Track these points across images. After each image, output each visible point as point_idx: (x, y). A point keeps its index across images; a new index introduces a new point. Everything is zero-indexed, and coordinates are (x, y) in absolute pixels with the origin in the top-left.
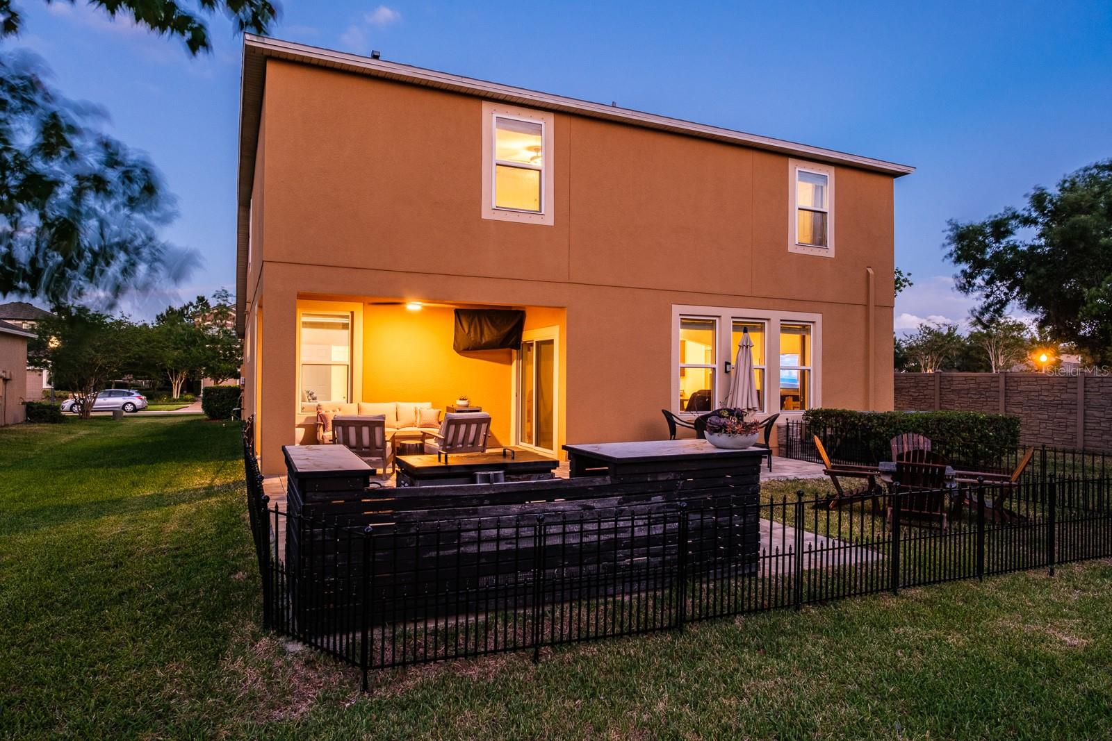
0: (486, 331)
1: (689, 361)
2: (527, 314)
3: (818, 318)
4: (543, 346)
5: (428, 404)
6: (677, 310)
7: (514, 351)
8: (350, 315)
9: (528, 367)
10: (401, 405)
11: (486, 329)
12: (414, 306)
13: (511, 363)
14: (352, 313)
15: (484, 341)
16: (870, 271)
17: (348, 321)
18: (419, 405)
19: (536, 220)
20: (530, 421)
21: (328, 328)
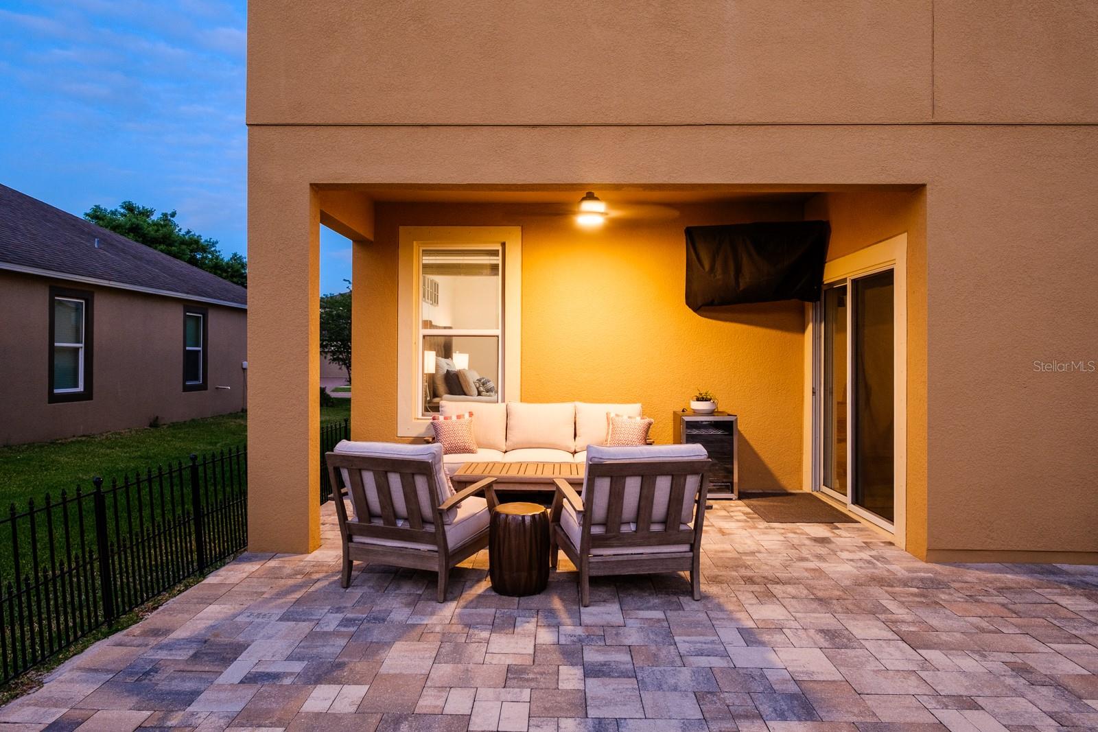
0: (747, 269)
2: (834, 226)
4: (869, 293)
5: (635, 408)
7: (809, 307)
8: (500, 248)
9: (836, 338)
10: (583, 407)
11: (745, 261)
13: (802, 330)
14: (503, 245)
15: (742, 286)
17: (497, 260)
18: (614, 409)
20: (843, 440)
21: (466, 274)
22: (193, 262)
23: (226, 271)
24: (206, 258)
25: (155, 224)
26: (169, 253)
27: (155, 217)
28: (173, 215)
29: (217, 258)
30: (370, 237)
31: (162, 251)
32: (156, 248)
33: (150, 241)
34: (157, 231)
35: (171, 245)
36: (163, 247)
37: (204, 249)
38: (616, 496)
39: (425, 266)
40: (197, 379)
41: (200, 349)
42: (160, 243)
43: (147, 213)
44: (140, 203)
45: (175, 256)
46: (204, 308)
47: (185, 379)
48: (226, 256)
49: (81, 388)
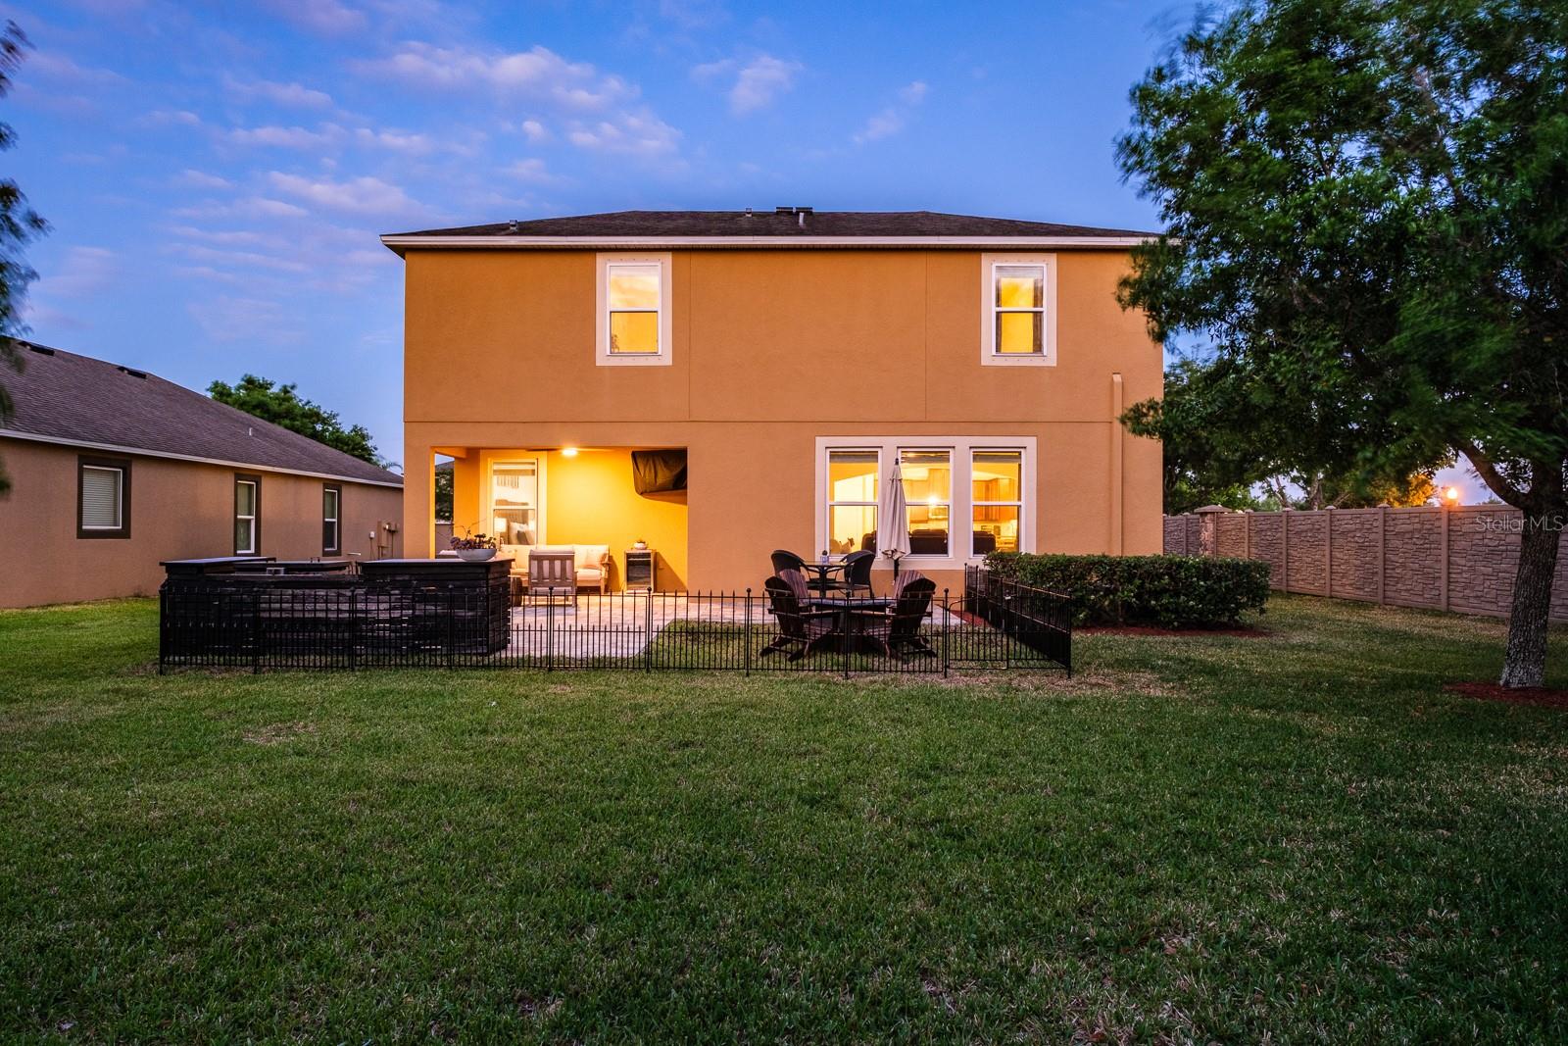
1: (838, 498)
3: (1031, 442)
6: (821, 442)
8: (537, 462)
10: (577, 547)
11: (660, 470)
12: (570, 452)
14: (539, 460)
16: (1117, 378)
17: (535, 467)
18: (592, 548)
19: (652, 362)
22: (316, 436)
23: (347, 444)
24: (327, 430)
25: (276, 397)
26: (292, 428)
27: (275, 390)
28: (293, 387)
29: (338, 430)
30: (464, 456)
31: (286, 427)
32: (280, 424)
33: (273, 417)
34: (280, 405)
35: (293, 419)
36: (287, 422)
37: (324, 421)
38: (540, 567)
39: (495, 471)
40: (333, 546)
41: (335, 520)
42: (284, 418)
43: (266, 386)
44: (259, 376)
45: (297, 431)
46: (338, 485)
47: (324, 546)
48: (346, 429)
49: (252, 551)
